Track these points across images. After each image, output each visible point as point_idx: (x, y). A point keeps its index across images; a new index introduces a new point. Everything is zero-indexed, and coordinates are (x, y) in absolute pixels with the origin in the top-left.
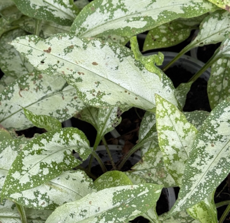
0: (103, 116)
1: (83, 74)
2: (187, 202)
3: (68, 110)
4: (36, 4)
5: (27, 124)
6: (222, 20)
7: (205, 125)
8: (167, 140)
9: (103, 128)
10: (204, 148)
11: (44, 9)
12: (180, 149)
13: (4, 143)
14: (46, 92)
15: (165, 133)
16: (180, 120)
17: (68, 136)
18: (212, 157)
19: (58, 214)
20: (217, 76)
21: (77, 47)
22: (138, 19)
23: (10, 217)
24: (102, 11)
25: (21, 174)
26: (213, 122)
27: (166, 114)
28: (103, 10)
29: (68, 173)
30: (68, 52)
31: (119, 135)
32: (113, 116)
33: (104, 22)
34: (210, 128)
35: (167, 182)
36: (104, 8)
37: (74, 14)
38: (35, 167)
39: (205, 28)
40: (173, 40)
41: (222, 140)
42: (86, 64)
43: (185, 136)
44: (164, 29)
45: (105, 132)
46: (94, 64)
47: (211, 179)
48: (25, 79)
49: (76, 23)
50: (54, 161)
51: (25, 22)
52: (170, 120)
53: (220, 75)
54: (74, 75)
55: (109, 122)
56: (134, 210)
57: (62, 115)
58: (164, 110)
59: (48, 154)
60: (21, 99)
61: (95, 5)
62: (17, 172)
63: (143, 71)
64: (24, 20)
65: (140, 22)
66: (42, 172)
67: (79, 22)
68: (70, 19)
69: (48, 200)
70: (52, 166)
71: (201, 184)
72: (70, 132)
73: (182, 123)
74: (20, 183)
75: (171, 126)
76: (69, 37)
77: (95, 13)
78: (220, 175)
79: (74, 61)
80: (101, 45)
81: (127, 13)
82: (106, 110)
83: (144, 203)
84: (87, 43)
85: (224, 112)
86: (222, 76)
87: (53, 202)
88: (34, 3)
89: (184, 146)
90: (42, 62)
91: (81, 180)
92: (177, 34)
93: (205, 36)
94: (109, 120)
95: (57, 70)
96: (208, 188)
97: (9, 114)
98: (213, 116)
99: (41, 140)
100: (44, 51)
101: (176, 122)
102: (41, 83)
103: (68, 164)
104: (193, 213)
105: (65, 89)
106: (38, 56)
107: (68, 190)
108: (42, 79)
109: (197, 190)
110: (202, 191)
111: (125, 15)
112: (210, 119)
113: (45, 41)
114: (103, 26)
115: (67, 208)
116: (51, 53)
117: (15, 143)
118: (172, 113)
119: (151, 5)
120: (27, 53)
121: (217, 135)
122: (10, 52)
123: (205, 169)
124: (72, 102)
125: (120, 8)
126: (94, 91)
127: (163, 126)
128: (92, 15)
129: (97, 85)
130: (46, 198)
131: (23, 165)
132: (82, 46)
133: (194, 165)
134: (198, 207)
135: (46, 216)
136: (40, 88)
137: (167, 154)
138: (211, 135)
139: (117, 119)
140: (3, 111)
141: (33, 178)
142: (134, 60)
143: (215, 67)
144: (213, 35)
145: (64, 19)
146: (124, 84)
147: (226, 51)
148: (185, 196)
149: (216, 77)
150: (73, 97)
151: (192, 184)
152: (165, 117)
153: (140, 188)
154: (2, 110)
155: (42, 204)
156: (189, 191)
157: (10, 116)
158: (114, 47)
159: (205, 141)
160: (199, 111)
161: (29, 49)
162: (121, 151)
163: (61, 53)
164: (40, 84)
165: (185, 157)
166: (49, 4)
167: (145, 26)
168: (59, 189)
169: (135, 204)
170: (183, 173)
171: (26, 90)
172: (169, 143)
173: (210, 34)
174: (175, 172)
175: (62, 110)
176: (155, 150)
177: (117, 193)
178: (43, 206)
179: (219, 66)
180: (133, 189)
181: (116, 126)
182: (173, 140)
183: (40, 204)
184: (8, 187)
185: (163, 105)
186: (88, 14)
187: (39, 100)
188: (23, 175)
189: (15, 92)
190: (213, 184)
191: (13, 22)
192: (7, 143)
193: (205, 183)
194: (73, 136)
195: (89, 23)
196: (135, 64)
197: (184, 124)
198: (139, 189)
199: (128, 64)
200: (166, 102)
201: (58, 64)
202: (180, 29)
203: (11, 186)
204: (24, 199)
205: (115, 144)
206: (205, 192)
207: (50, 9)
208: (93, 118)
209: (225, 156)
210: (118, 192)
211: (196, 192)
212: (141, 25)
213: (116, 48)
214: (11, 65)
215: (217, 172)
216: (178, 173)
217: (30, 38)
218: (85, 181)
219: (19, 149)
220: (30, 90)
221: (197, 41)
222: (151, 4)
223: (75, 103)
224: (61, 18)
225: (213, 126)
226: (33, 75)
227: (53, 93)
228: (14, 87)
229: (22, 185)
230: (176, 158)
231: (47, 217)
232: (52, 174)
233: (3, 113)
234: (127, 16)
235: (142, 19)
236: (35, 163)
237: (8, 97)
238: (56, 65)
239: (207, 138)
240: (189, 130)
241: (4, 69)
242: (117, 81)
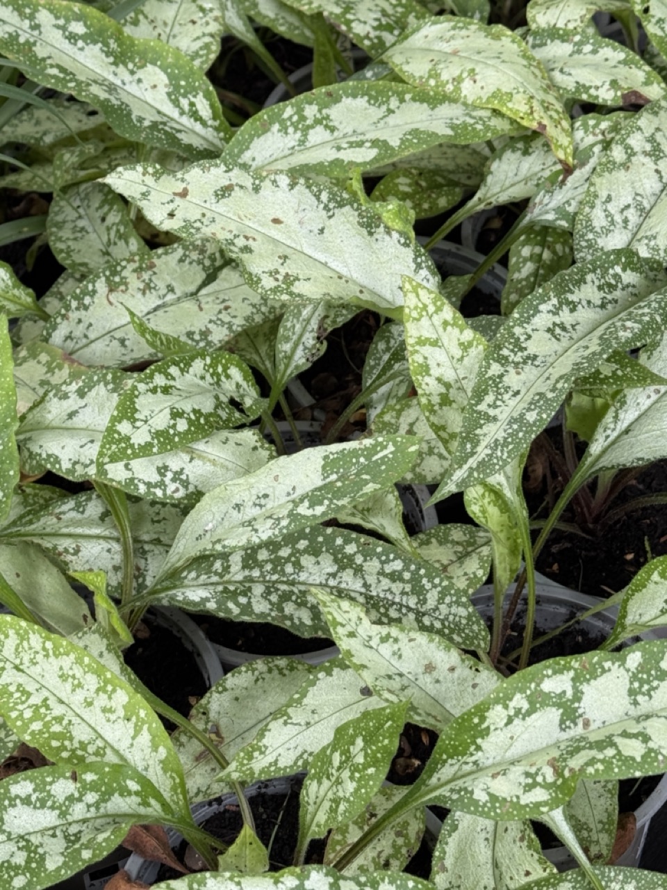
0: (287, 339)
1: (254, 239)
2: (470, 475)
3: (211, 332)
4: (143, 116)
5: (124, 358)
6: (529, 154)
7: (503, 335)
8: (427, 366)
9: (287, 366)
10: (501, 376)
11: (160, 127)
12: (452, 383)
13: (91, 379)
14: (164, 296)
15: (422, 351)
16: (452, 325)
17: (220, 369)
18: (518, 393)
19: (208, 506)
20: (522, 280)
21: (241, 187)
22: (360, 144)
23: (98, 537)
24: (284, 130)
25: (134, 427)
26: (518, 331)
27: (424, 313)
28: (286, 129)
29: (225, 434)
30: (223, 196)
31: (314, 402)
32: (309, 340)
33: (287, 152)
34: (512, 341)
35: (423, 473)
36: (289, 123)
37: (221, 139)
38: (161, 415)
39: (495, 173)
40: (426, 206)
41: (536, 363)
42: (259, 221)
43: (463, 357)
44: (406, 184)
45: (292, 373)
46: (276, 221)
47: (516, 430)
48: (119, 268)
49: (229, 154)
50: (197, 408)
51: (111, 161)
52: (433, 325)
53: (527, 278)
54: (236, 241)
55: (299, 352)
56: (368, 484)
57: (197, 342)
58: (421, 305)
59: (184, 395)
60: (109, 309)
61: (269, 116)
62: (125, 421)
63: (376, 236)
64: (109, 156)
65: (363, 149)
66: (174, 426)
67: (236, 151)
68: (212, 149)
69: (186, 484)
70: (193, 417)
71: (497, 440)
72: (224, 361)
73: (457, 331)
74: (132, 442)
75: (434, 336)
76: (225, 169)
77: (269, 134)
78: (535, 422)
79: (234, 214)
80: (289, 185)
81: (336, 133)
82: (294, 326)
83: (386, 471)
84: (261, 181)
85: (539, 312)
86: (532, 279)
87: (196, 487)
88: (139, 114)
89: (461, 377)
90: (171, 215)
91: (252, 446)
92: (434, 196)
93: (496, 189)
94: (301, 347)
95: (202, 230)
96: (511, 447)
97: (84, 341)
98: (518, 319)
99: (169, 367)
100: (175, 194)
101: (445, 329)
102: (154, 278)
103: (224, 418)
104: (480, 515)
105: (203, 292)
106: (163, 204)
107: (227, 463)
108: (155, 270)
109: (490, 452)
110: (499, 454)
111: (332, 138)
112: (511, 324)
113: (175, 176)
114: (285, 160)
115: (228, 492)
116: (188, 197)
117: (113, 378)
118: (436, 312)
119: (386, 120)
120: (140, 196)
121: (526, 353)
122: (76, 226)
123: (503, 413)
124: (220, 316)
125: (321, 124)
126: (277, 272)
127: (419, 338)
128: (262, 138)
129: (281, 261)
130: (181, 480)
131: (137, 410)
132: (250, 186)
133: (482, 407)
134: (489, 503)
135: (171, 536)
136: (150, 288)
137: (428, 392)
138: (515, 354)
139: (318, 345)
140: (73, 335)
141: (158, 434)
142: (356, 213)
143: (517, 263)
144: (512, 185)
145: (202, 148)
146: (336, 263)
147: (540, 214)
148: (466, 462)
149: (520, 281)
150: (222, 306)
151: (479, 441)
152: (423, 319)
153: (377, 444)
154: (71, 332)
155: (174, 492)
156: (473, 454)
157: (87, 345)
158: (315, 189)
159: (503, 365)
160: (490, 317)
161: (144, 189)
162: (317, 433)
163: (207, 199)
164: (150, 280)
165: (462, 400)
166: (169, 117)
167: (375, 158)
168: (209, 460)
169: (367, 473)
170: (458, 430)
171: (122, 291)
172: (432, 372)
173: (507, 184)
174: (443, 428)
175: (197, 332)
176: (398, 407)
177: (331, 457)
178: (177, 495)
179: (525, 261)
180: (362, 447)
181: (315, 358)
182: (438, 365)
183: (169, 492)
184: (110, 449)
185: (418, 296)
186: (254, 135)
187: (149, 313)
188: (138, 428)
189: (97, 295)
190: (521, 439)
191: (84, 162)
192: (96, 378)
193: (505, 439)
194: (229, 371)
195: (256, 155)
196: (359, 223)
197: (461, 332)
198: (374, 446)
199: (343, 222)
200: (425, 290)
201: (204, 220)
202: (440, 186)
203: (114, 447)
204: (136, 481)
205: (304, 419)
206: (506, 455)
207: (172, 128)
208: (261, 358)
209: (543, 390)
210: (333, 454)
211: (487, 455)
212: (365, 155)
213: (320, 191)
214: (79, 251)
215: (528, 418)
216: (449, 430)
217: (145, 169)
218: (260, 449)
219: (122, 389)
220: (130, 291)
221: (480, 199)
222: (385, 117)
223: (227, 319)
224: (195, 146)
225: (519, 339)
226: (134, 261)
227: (179, 299)
228: (97, 285)
229: (136, 447)
230: (446, 401)
231: (173, 539)
232: (195, 432)
233: (72, 339)
234: (335, 139)
235: (368, 144)
236: (159, 409)
237: (84, 305)
238: (200, 220)
239: (506, 358)
240: (470, 344)
241: (65, 259)
242: (322, 257)
